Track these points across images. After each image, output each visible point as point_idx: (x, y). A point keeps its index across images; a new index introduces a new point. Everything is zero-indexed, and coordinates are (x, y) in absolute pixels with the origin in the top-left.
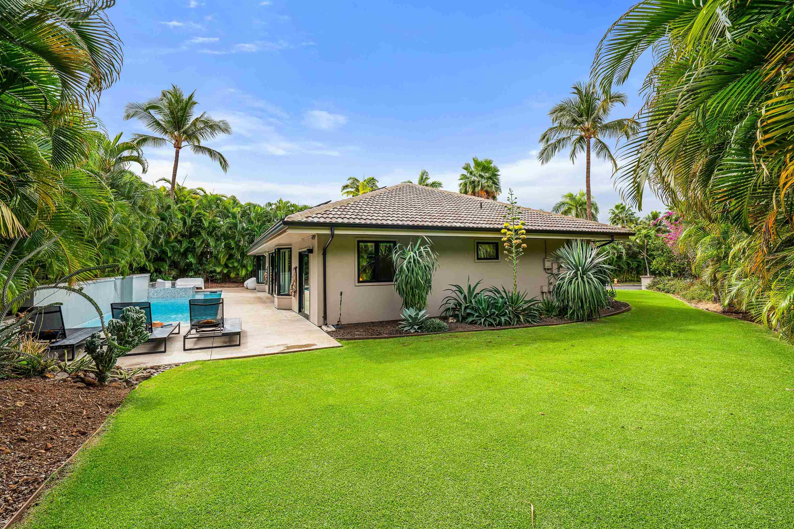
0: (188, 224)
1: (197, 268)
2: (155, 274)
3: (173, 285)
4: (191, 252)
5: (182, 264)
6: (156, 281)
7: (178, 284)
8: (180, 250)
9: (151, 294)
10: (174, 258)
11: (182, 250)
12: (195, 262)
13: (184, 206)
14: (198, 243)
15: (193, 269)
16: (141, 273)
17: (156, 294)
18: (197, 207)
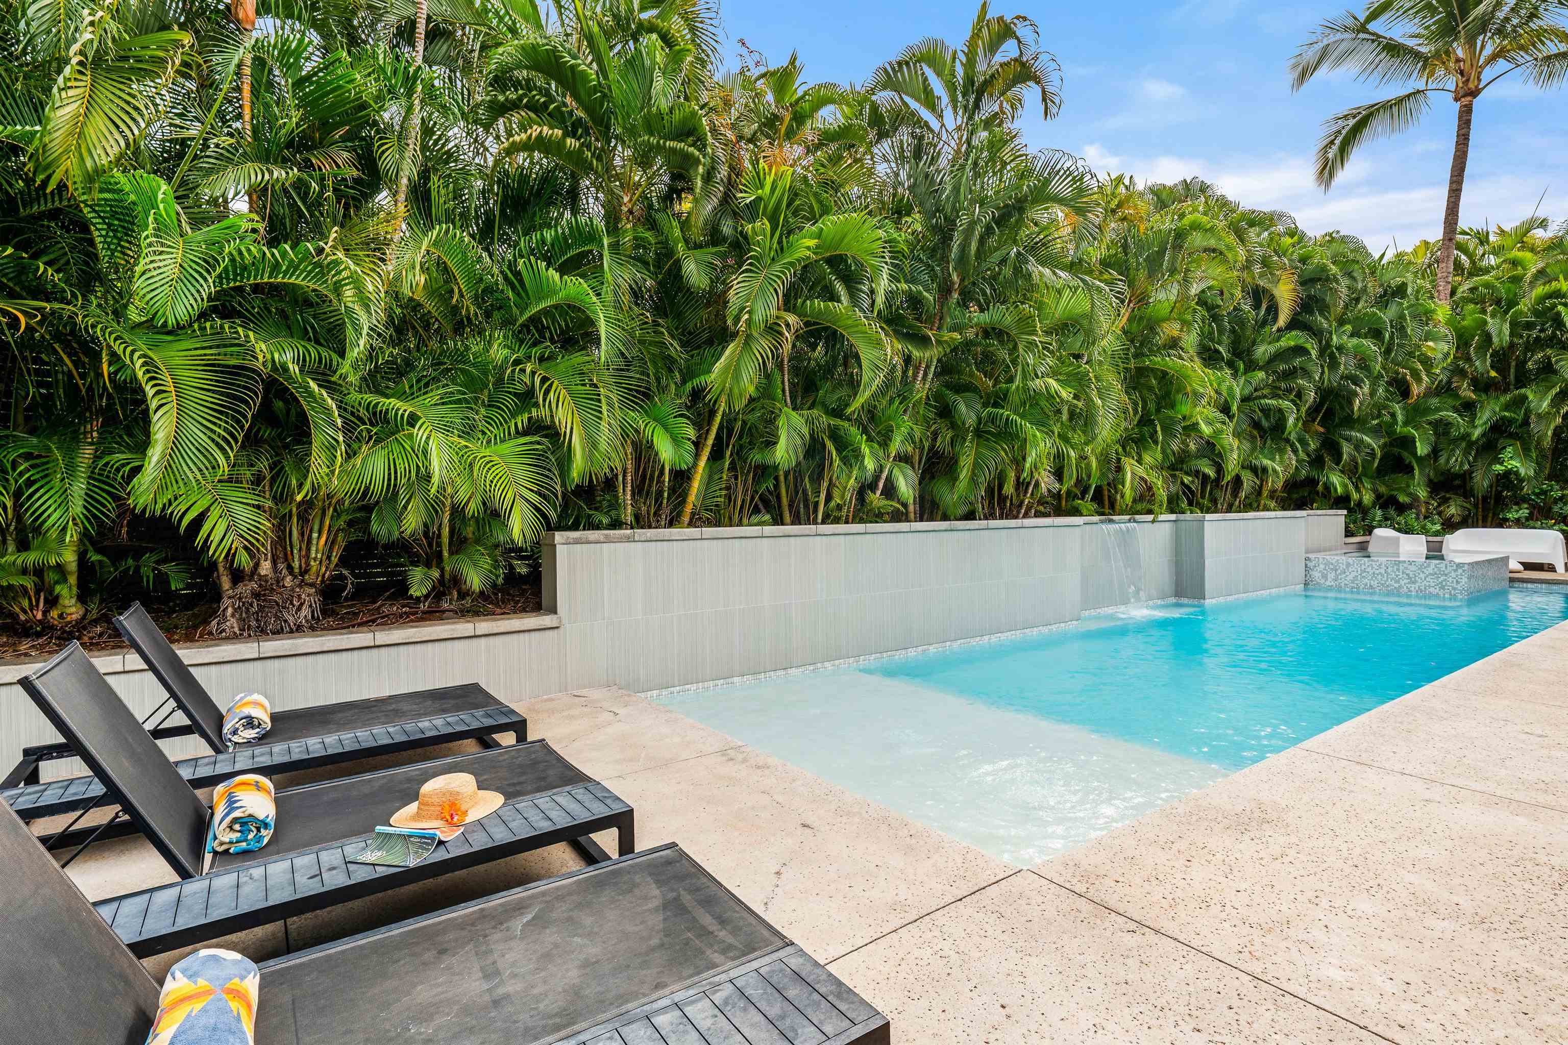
0: (1495, 340)
1: (1544, 492)
2: (1379, 513)
3: (1435, 552)
4: (1512, 436)
5: (1481, 481)
6: (1370, 534)
7: (1452, 547)
8: (1468, 435)
9: (1316, 574)
10: (1448, 461)
11: (1477, 433)
12: (1531, 473)
13: (1487, 285)
14: (1541, 400)
15: (1525, 499)
16: (1284, 508)
17: (1332, 576)
18: (1541, 273)
